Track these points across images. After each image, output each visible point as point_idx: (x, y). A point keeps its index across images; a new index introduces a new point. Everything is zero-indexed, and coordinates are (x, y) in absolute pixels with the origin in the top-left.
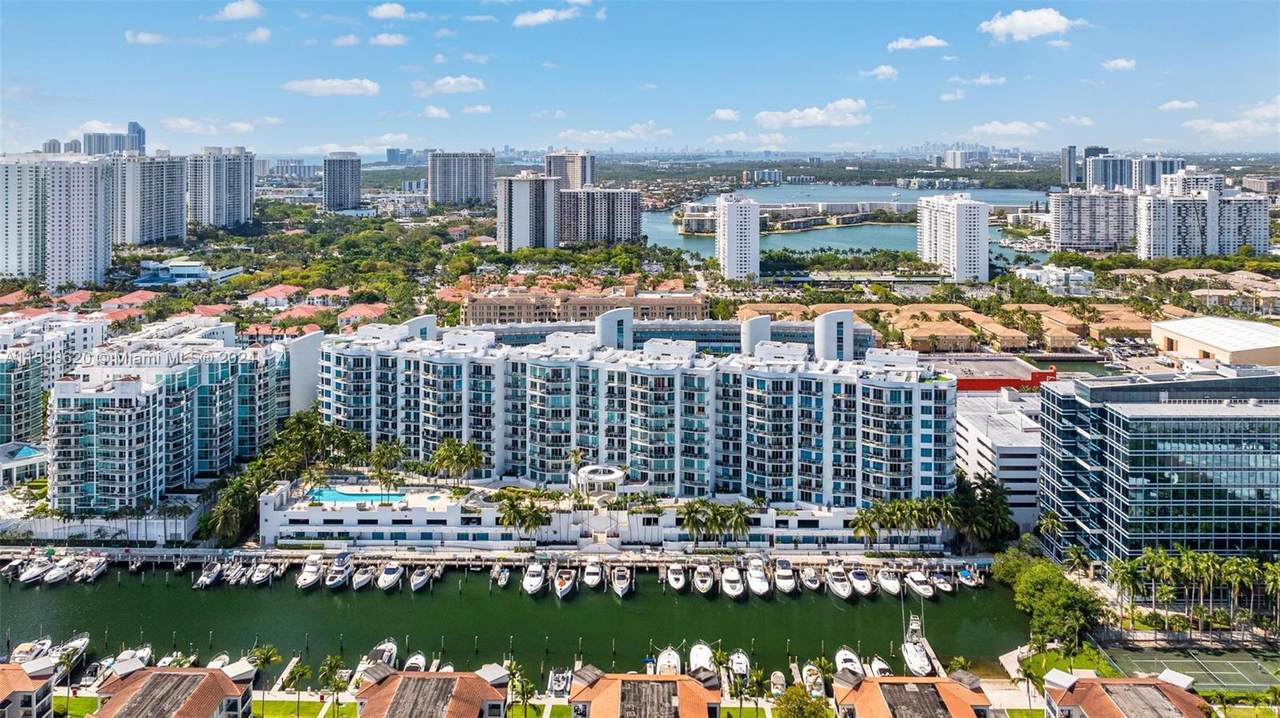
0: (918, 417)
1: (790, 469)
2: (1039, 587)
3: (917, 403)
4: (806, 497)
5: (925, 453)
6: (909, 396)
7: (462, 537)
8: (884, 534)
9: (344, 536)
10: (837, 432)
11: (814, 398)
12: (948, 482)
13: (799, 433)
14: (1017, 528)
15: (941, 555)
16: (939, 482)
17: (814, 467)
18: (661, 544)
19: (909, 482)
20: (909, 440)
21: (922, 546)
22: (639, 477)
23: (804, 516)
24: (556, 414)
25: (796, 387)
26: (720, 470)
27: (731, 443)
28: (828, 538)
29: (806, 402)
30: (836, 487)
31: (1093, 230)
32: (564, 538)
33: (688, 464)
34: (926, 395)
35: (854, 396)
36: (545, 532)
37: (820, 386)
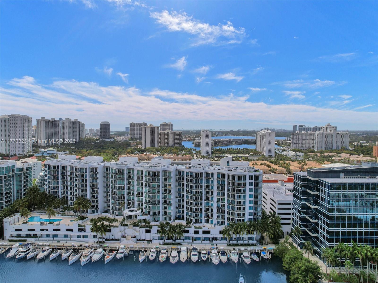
0: (248, 187)
1: (201, 209)
2: (293, 260)
3: (248, 181)
4: (207, 221)
5: (250, 202)
6: (245, 177)
7: (79, 236)
8: (234, 236)
9: (35, 236)
10: (218, 194)
11: (210, 180)
12: (259, 214)
13: (205, 195)
14: (283, 233)
15: (255, 245)
16: (255, 214)
17: (210, 208)
18: (151, 241)
19: (244, 214)
20: (244, 197)
21: (248, 241)
22: (148, 213)
23: (205, 229)
24: (120, 187)
25: (204, 175)
26: (177, 210)
27: (181, 199)
28: (214, 238)
29: (207, 181)
30: (218, 217)
31: (302, 144)
32: (116, 238)
33: (166, 208)
34: (251, 178)
35: (225, 179)
36: (108, 235)
37: (212, 175)
